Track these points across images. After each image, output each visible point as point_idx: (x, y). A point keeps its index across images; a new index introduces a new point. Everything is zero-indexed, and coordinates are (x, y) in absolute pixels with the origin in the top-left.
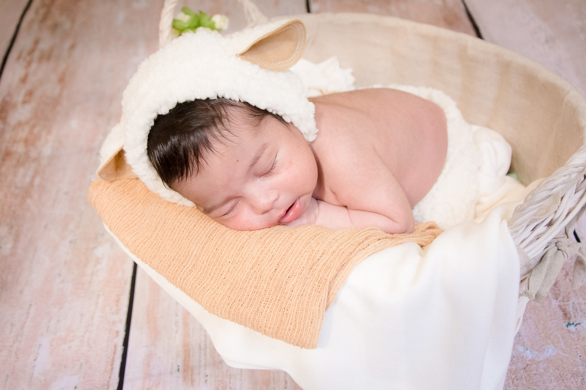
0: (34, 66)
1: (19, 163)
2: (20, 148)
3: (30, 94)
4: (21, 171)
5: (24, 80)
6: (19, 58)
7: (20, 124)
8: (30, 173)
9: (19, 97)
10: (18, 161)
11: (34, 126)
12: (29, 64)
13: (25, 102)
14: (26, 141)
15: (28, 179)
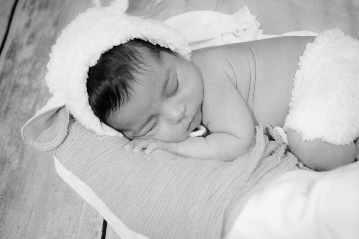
0: (35, 13)
1: (25, 94)
2: (25, 81)
3: (32, 36)
4: (26, 100)
5: (28, 25)
6: (24, 7)
7: (25, 61)
8: (33, 101)
9: (24, 40)
10: (24, 92)
11: (35, 63)
12: (32, 11)
13: (28, 43)
14: (30, 75)
15: (31, 107)
